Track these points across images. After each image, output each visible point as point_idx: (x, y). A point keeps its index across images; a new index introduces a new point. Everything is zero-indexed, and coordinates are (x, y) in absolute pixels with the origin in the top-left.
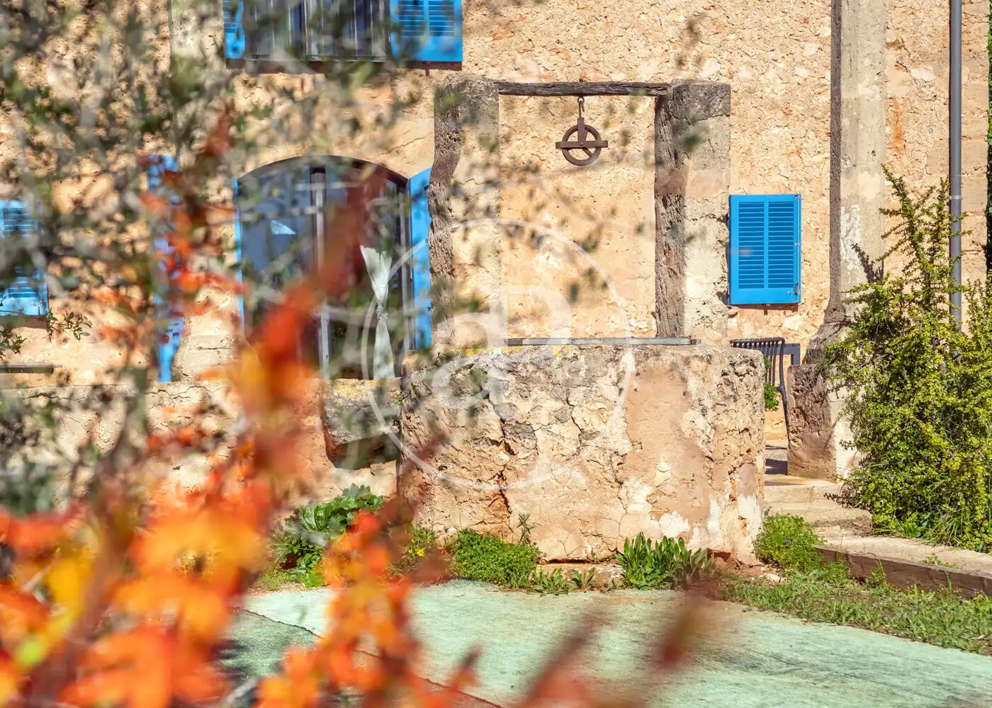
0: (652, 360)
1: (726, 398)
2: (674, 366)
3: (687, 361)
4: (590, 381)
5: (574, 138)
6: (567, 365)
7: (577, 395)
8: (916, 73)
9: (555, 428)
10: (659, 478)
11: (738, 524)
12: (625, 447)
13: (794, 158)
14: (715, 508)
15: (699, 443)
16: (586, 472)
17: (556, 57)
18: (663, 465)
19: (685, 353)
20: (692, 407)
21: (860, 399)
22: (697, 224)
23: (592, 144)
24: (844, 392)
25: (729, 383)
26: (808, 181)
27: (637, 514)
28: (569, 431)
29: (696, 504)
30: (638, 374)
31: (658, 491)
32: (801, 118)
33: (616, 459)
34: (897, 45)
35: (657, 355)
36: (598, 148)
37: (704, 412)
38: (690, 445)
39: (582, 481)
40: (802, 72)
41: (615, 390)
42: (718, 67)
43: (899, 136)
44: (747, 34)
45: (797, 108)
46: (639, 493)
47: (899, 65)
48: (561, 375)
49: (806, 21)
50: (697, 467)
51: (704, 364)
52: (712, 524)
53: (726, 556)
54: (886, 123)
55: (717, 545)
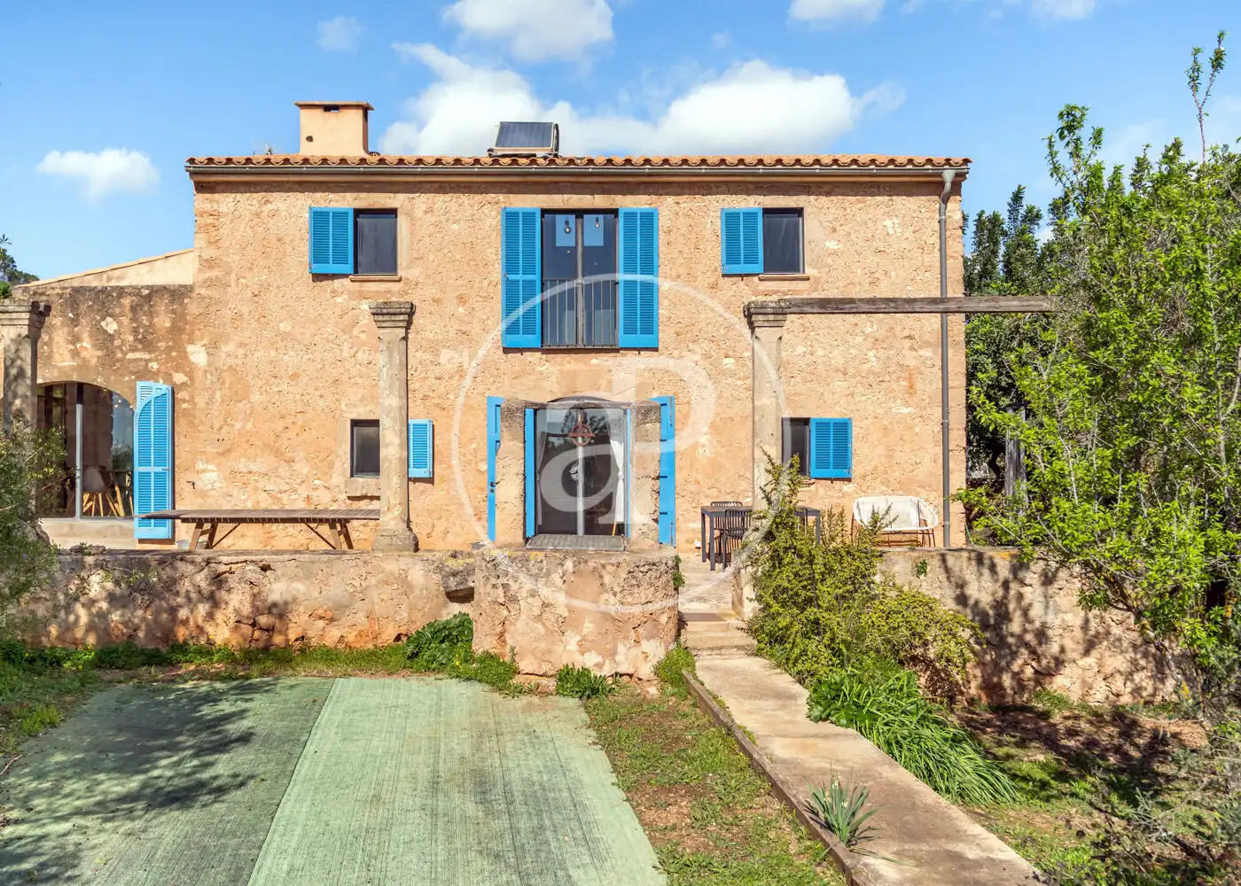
0: (582, 566)
1: (632, 586)
2: (595, 569)
3: (604, 566)
4: (548, 575)
6: (538, 565)
7: (542, 582)
8: (921, 352)
9: (530, 600)
10: (585, 631)
11: (641, 657)
12: (566, 614)
13: (850, 398)
14: (621, 648)
16: (544, 624)
17: (711, 344)
18: (587, 624)
19: (603, 562)
20: (606, 591)
21: (759, 574)
24: (749, 569)
25: (634, 577)
26: (858, 411)
27: (571, 651)
28: (537, 602)
29: (608, 646)
30: (574, 572)
31: (584, 639)
32: (854, 376)
33: (561, 620)
34: (910, 337)
35: (586, 562)
37: (615, 594)
38: (605, 613)
39: (542, 630)
40: (854, 352)
41: (561, 581)
42: (805, 349)
43: (911, 387)
44: (821, 332)
45: (851, 371)
46: (572, 640)
47: (912, 348)
48: (533, 571)
49: (856, 325)
50: (609, 625)
52: (619, 658)
53: (631, 676)
54: (904, 379)
55: (621, 670)
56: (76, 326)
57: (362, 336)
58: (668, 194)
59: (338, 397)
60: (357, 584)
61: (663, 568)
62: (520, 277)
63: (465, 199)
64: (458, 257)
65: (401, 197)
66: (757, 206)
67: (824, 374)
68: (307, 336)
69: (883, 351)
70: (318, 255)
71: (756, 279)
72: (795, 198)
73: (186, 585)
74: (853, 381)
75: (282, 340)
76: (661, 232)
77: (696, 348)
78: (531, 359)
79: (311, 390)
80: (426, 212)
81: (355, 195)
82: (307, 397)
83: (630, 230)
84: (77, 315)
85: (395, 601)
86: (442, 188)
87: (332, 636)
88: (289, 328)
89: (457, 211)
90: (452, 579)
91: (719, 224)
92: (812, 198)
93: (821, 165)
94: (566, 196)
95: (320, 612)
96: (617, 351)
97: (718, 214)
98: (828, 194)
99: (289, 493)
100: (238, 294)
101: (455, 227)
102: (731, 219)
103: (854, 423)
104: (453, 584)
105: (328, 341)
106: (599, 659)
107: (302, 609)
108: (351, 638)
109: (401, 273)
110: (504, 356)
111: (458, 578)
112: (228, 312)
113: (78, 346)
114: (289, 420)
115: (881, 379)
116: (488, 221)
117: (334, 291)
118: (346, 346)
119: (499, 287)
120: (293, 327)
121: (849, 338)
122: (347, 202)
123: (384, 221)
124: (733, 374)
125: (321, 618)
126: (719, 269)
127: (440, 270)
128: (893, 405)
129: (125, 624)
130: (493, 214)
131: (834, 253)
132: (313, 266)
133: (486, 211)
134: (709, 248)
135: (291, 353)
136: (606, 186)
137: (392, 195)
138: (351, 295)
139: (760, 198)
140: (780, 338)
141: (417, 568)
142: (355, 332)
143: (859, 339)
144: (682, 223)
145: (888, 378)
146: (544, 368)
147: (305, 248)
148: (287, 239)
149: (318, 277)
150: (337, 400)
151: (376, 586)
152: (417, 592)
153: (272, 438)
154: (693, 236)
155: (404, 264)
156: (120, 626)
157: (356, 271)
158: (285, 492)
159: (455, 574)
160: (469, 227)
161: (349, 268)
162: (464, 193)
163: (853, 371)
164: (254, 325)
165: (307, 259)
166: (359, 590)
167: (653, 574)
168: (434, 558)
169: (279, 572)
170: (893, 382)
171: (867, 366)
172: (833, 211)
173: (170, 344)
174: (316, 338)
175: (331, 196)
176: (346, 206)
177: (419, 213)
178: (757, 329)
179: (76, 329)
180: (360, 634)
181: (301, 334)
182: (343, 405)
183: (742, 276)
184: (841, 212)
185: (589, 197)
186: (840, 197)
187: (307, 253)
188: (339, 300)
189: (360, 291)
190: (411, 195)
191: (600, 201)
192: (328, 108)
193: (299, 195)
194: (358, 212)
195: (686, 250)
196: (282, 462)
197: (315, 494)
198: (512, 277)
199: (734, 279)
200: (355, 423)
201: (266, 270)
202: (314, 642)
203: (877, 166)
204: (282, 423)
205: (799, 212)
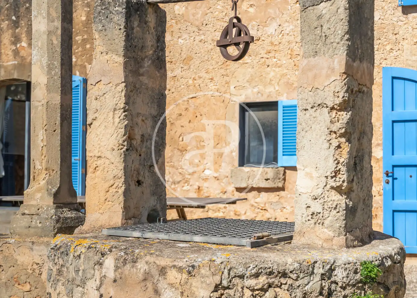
0: (128, 267)
22: (308, 115)
30: (115, 281)
51: (185, 276)
56: (17, 28)
57: (251, 10)
59: (226, 78)
68: (199, 15)
82: (199, 81)
84: (18, 17)
88: (182, 10)
99: (182, 184)
110: (403, 18)
113: (18, 46)
135: (185, 36)
150: (227, 83)
158: (179, 182)
173: (85, 37)
179: (17, 31)
182: (232, 88)
196: (176, 151)
197: (206, 184)
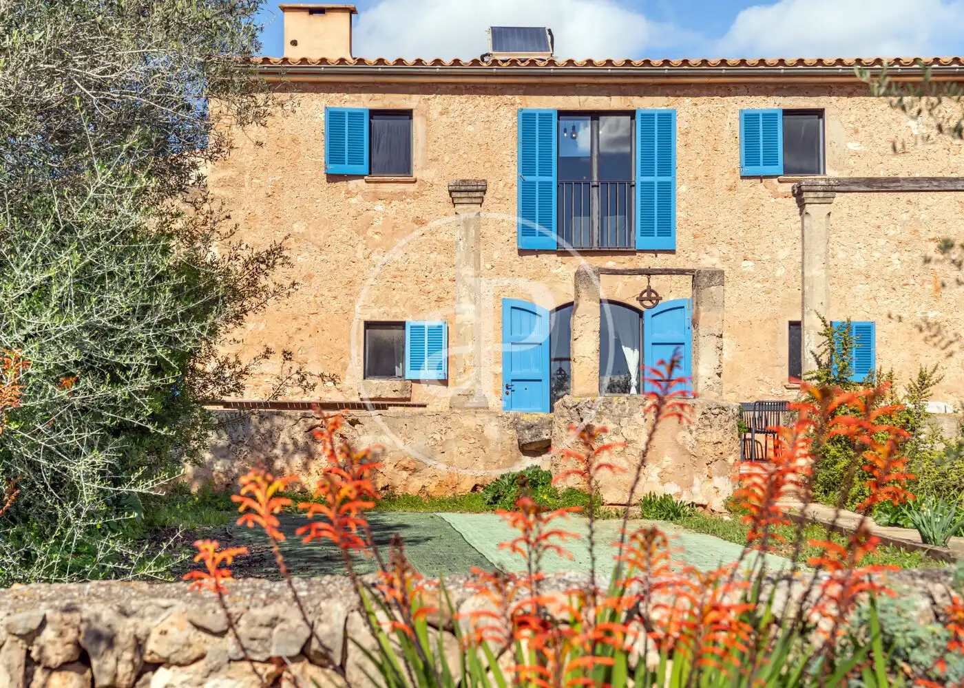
1: (705, 426)
2: (673, 409)
4: (631, 414)
5: (645, 295)
6: (620, 407)
7: (624, 421)
9: (613, 438)
10: (665, 465)
11: (714, 491)
13: (872, 301)
14: (697, 481)
15: (688, 448)
16: (627, 458)
17: (730, 247)
18: (667, 458)
20: (683, 429)
22: (705, 339)
23: (654, 299)
25: (707, 418)
26: (881, 315)
27: (652, 482)
28: (620, 439)
29: (685, 478)
31: (664, 471)
32: (876, 280)
36: (658, 300)
37: (691, 432)
38: (682, 449)
39: (625, 464)
40: (877, 255)
41: (643, 420)
43: (937, 290)
46: (654, 472)
47: (937, 251)
48: (617, 412)
49: (879, 227)
50: (686, 459)
52: (695, 489)
53: (704, 507)
54: (930, 282)
55: (698, 500)
58: (685, 95)
60: (439, 439)
61: (730, 414)
62: (537, 179)
63: (481, 101)
64: (474, 159)
65: (416, 97)
66: (776, 107)
67: (846, 276)
68: (321, 237)
69: (907, 253)
70: (334, 155)
71: (775, 181)
72: (815, 99)
73: (284, 437)
74: (875, 286)
75: (295, 241)
76: (678, 134)
77: (714, 250)
78: (546, 261)
79: (325, 292)
80: (442, 114)
81: (371, 95)
82: (322, 299)
83: (648, 130)
85: (473, 454)
86: (457, 89)
87: (415, 485)
88: (303, 229)
89: (472, 113)
90: (527, 432)
91: (737, 126)
92: (833, 99)
93: (844, 65)
94: (583, 98)
95: (404, 463)
96: (634, 253)
97: (737, 115)
98: (850, 95)
99: (301, 395)
100: (251, 194)
101: (471, 128)
102: (750, 120)
103: (877, 327)
104: (528, 437)
105: (343, 243)
106: (678, 489)
107: (387, 460)
108: (432, 488)
109: (416, 174)
111: (533, 431)
112: (241, 212)
114: (301, 321)
115: (905, 282)
116: (505, 122)
117: (348, 192)
118: (360, 247)
119: (515, 189)
120: (307, 228)
121: (872, 241)
122: (364, 102)
123: (399, 122)
124: (752, 278)
125: (405, 469)
126: (738, 171)
127: (455, 171)
128: (918, 309)
129: (226, 473)
130: (509, 115)
131: (856, 154)
132: (330, 167)
133: (502, 113)
134: (727, 149)
135: (306, 254)
136: (623, 88)
137: (407, 96)
138: (365, 194)
139: (780, 100)
140: (829, 214)
141: (493, 423)
142: (370, 233)
143: (882, 242)
144: (700, 124)
145: (912, 281)
146: (559, 270)
147: (320, 150)
148: (301, 140)
149: (332, 178)
150: (351, 301)
151: (455, 440)
152: (492, 446)
153: (285, 339)
154: (711, 138)
155: (419, 166)
156: (221, 475)
157: (370, 173)
158: (298, 394)
159: (530, 427)
160: (485, 129)
161: (363, 169)
162: (480, 94)
163: (876, 275)
164: (268, 225)
165: (322, 160)
166: (440, 443)
167: (724, 417)
168: (508, 415)
169: (366, 426)
170: (917, 285)
171: (890, 269)
172: (854, 111)
174: (329, 239)
175: (347, 96)
176: (361, 107)
177: (434, 114)
178: (807, 206)
180: (440, 485)
181: (315, 235)
183: (761, 178)
184: (864, 113)
185: (606, 98)
186: (862, 98)
187: (322, 154)
188: (353, 201)
189: (375, 192)
190: (427, 97)
191: (616, 103)
192: (312, 11)
193: (314, 95)
194: (374, 113)
195: (704, 152)
196: (294, 364)
197: (328, 395)
198: (528, 178)
199: (753, 181)
200: (369, 325)
201: (280, 171)
202: (399, 491)
203: (901, 65)
204: (295, 324)
205: (819, 113)
